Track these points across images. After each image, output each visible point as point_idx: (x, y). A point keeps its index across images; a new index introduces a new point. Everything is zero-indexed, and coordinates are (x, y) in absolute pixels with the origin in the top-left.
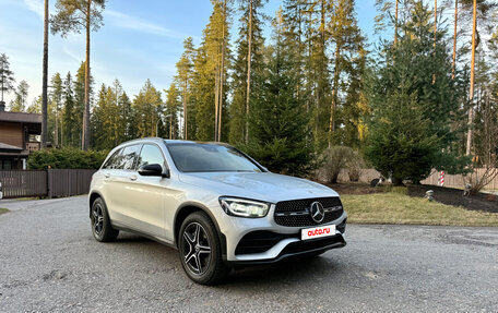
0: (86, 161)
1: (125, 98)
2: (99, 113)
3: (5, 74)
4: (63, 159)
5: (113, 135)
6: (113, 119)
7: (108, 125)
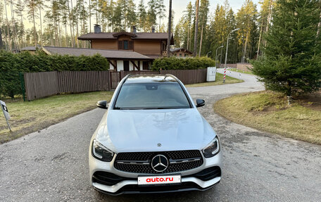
0: (183, 65)
1: (231, 12)
2: (214, 25)
3: (161, 8)
4: (170, 64)
5: (221, 40)
6: (222, 29)
7: (219, 33)
